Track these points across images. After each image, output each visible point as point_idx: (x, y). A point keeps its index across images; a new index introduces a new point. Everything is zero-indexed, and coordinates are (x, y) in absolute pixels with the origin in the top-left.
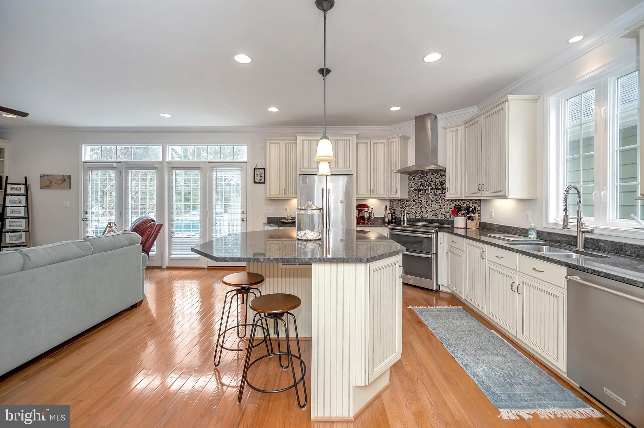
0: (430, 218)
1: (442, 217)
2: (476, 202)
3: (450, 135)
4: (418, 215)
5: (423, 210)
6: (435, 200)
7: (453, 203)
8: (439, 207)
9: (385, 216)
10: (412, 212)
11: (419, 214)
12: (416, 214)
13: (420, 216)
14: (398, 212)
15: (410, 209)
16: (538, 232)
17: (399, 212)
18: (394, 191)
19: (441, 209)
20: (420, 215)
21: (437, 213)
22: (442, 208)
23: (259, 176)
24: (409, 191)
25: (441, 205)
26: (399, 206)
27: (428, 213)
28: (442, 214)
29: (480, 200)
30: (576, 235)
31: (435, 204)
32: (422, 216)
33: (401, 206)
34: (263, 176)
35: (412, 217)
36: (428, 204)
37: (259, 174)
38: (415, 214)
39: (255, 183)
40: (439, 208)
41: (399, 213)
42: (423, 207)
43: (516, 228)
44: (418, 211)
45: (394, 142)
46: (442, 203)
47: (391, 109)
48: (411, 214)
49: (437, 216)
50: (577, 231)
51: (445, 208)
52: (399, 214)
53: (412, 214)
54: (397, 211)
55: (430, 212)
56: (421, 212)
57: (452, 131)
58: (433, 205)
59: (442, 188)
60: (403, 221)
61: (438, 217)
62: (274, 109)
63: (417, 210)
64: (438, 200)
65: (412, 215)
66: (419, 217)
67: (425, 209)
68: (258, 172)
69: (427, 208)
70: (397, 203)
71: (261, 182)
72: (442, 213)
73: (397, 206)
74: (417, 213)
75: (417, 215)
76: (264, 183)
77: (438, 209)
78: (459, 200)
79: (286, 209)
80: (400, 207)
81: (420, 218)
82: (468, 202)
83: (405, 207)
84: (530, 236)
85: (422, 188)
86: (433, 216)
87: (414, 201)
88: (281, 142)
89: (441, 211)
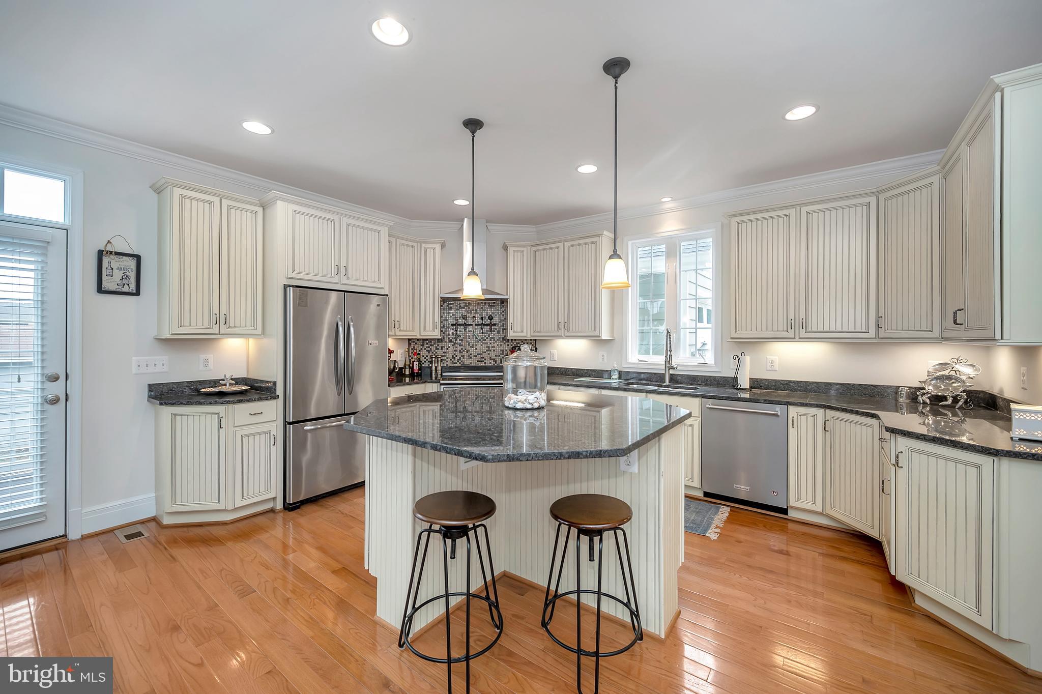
0: (474, 365)
1: (490, 363)
2: (531, 342)
3: (514, 256)
4: (456, 362)
5: (465, 353)
6: (482, 340)
7: (505, 343)
8: (487, 349)
9: (405, 365)
10: (447, 358)
11: (458, 359)
12: (453, 360)
13: (460, 363)
14: (423, 358)
15: (444, 352)
16: (620, 373)
17: (425, 358)
18: (430, 326)
19: (489, 352)
20: (460, 361)
21: (483, 358)
22: (491, 351)
23: (118, 275)
24: (442, 326)
25: (489, 347)
26: (425, 349)
27: (471, 358)
28: (491, 359)
29: (536, 340)
30: (664, 372)
31: (482, 345)
32: (462, 363)
33: (429, 349)
34: (132, 275)
35: (447, 365)
36: (471, 345)
37: (119, 269)
38: (451, 360)
39: (100, 290)
40: (487, 351)
41: (425, 360)
42: (464, 349)
43: (591, 370)
44: (456, 356)
45: (430, 248)
46: (491, 344)
47: (456, 202)
48: (445, 360)
49: (483, 361)
50: (664, 368)
51: (494, 351)
52: (425, 362)
53: (447, 360)
54: (421, 356)
55: (474, 356)
56: (460, 356)
57: (517, 252)
58: (479, 347)
59: (491, 323)
60: (436, 371)
61: (485, 363)
62: (257, 127)
63: (455, 354)
64: (485, 340)
65: (447, 362)
66: (458, 364)
67: (467, 352)
68: (112, 261)
69: (469, 351)
70: (422, 344)
71: (126, 289)
72: (490, 357)
73: (421, 349)
74: (455, 358)
75: (454, 362)
76: (137, 293)
77: (485, 352)
78: (512, 340)
79: (206, 360)
80: (427, 351)
81: (460, 365)
82: (522, 342)
83: (436, 351)
84: (613, 377)
85: (461, 321)
86: (478, 361)
87: (451, 341)
88: (216, 200)
89: (489, 354)
